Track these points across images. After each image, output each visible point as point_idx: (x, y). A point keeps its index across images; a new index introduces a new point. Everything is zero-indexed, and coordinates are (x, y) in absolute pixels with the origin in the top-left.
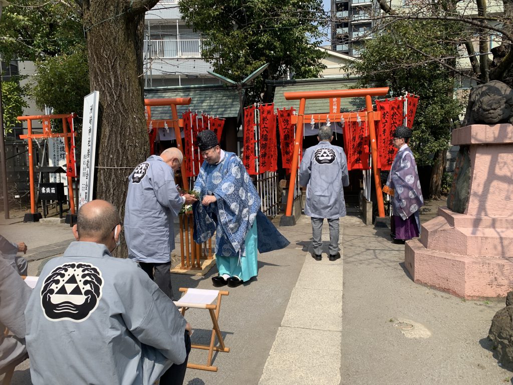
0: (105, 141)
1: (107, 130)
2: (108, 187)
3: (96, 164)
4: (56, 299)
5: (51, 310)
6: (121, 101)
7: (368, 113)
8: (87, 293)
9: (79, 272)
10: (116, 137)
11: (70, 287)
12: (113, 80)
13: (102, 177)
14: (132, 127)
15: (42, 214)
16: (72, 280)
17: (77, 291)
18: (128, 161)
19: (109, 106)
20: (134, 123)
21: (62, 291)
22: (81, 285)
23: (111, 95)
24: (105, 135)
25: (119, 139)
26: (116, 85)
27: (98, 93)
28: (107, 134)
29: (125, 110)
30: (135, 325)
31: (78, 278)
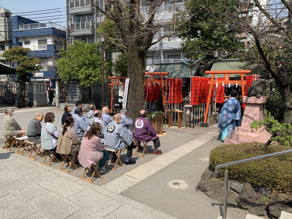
0: (130, 93)
1: (131, 90)
2: (130, 108)
3: (127, 100)
4: (109, 130)
5: (108, 131)
6: (136, 81)
7: (241, 81)
8: (113, 129)
9: (112, 126)
10: (133, 92)
11: (111, 128)
12: (134, 74)
13: (128, 105)
14: (138, 89)
15: (115, 113)
16: (111, 127)
17: (112, 129)
18: (136, 100)
19: (132, 82)
20: (139, 88)
21: (110, 128)
22: (112, 128)
23: (133, 79)
24: (130, 92)
25: (134, 93)
26: (135, 76)
27: (129, 79)
28: (131, 91)
29: (137, 84)
30: (121, 135)
31: (112, 127)
